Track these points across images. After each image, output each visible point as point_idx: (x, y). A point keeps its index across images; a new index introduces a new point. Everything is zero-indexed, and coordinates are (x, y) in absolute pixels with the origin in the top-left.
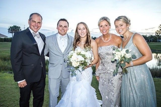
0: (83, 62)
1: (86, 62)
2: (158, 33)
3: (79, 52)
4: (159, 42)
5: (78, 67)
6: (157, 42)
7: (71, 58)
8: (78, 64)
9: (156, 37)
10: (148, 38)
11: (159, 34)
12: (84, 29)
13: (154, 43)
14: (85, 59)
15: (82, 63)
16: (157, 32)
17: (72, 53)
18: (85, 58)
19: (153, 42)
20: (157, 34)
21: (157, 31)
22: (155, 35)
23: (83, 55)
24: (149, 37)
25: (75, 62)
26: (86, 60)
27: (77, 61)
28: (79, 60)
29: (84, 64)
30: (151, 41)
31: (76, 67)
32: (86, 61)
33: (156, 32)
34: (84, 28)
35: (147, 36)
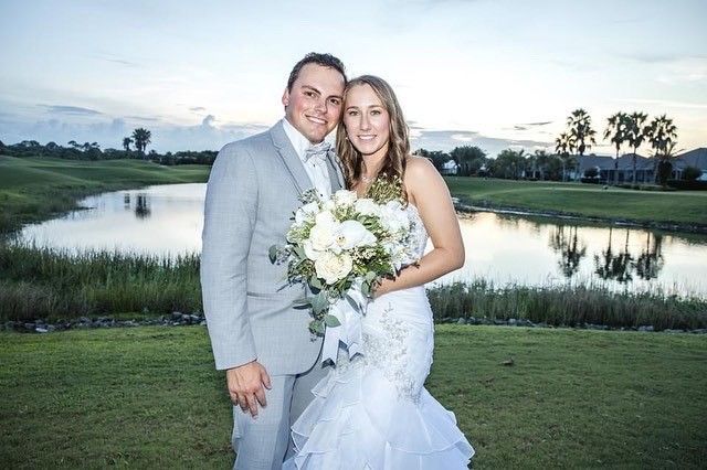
0: (368, 254)
1: (387, 251)
2: (565, 146)
3: (345, 207)
4: (569, 179)
5: (347, 284)
6: (559, 178)
7: (305, 241)
8: (347, 266)
9: (558, 162)
10: (526, 161)
11: (567, 149)
12: (375, 112)
13: (549, 182)
14: (380, 237)
15: (364, 260)
16: (563, 141)
17: (313, 214)
18: (379, 231)
19: (546, 179)
20: (561, 149)
21: (563, 136)
22: (553, 153)
23: (368, 218)
24: (532, 157)
25: (328, 255)
26: (383, 243)
27: (338, 251)
28: (348, 245)
29: (376, 267)
30: (538, 174)
31: (336, 285)
32: (387, 247)
33: (559, 141)
34: (376, 109)
35: (523, 155)
